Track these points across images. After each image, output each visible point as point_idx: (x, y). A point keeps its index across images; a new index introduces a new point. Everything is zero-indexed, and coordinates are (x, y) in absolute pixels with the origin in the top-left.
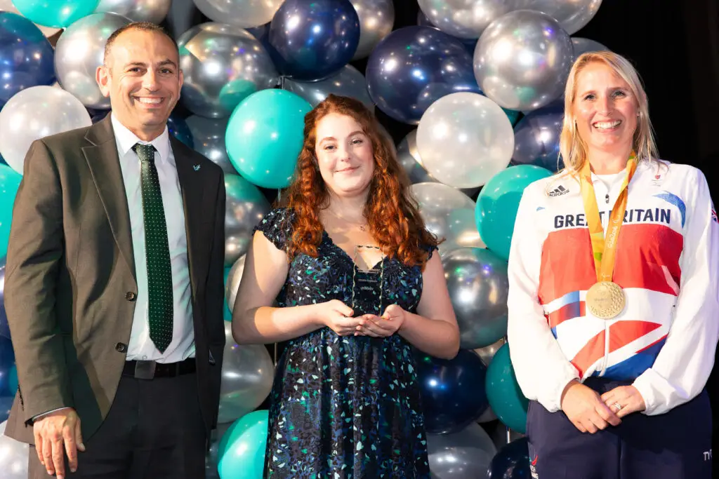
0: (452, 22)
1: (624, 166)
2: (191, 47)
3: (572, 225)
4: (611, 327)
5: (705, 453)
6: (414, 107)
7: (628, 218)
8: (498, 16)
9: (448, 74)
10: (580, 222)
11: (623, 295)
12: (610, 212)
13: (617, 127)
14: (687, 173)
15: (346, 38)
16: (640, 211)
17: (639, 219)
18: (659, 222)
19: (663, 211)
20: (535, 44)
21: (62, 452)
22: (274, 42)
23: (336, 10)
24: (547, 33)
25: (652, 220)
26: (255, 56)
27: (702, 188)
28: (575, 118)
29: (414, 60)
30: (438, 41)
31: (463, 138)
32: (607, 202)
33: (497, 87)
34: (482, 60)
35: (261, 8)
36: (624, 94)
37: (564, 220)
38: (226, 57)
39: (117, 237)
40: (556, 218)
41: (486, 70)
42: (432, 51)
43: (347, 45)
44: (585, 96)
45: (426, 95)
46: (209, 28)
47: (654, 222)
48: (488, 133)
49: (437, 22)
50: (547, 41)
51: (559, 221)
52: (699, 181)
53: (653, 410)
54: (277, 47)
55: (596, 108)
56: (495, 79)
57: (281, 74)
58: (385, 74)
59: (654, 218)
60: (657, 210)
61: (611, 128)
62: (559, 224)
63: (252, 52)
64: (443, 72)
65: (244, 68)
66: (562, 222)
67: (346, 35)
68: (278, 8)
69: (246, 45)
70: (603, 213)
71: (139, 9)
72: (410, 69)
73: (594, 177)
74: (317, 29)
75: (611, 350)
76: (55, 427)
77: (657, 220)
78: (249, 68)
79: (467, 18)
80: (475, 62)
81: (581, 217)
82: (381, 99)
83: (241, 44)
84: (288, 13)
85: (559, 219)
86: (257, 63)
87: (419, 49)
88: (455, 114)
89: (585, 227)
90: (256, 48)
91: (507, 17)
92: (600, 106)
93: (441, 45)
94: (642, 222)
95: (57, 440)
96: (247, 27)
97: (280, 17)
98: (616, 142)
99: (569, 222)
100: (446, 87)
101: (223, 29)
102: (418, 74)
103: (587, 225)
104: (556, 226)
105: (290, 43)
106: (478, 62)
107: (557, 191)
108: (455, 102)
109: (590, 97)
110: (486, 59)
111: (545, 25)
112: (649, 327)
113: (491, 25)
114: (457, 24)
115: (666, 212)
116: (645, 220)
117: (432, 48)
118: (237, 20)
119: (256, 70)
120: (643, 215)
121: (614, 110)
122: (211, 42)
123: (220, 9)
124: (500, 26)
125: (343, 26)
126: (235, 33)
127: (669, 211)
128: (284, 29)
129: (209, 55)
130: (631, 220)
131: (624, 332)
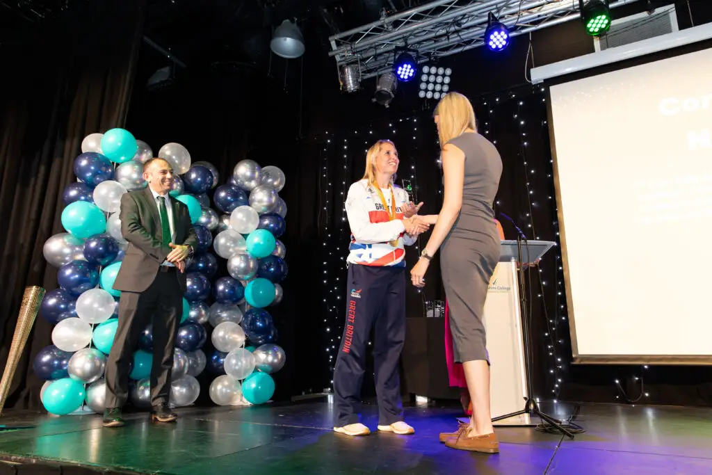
0: (243, 185)
6: (228, 208)
42: (235, 192)
45: (233, 205)
49: (238, 183)
54: (188, 182)
56: (256, 203)
58: (220, 196)
64: (239, 199)
68: (188, 170)
69: (178, 179)
74: (200, 179)
79: (249, 185)
80: (250, 197)
87: (231, 190)
90: (181, 181)
91: (260, 186)
93: (239, 191)
97: (189, 173)
100: (240, 204)
102: (231, 198)
105: (192, 181)
108: (243, 208)
110: (253, 197)
113: (256, 188)
114: (246, 186)
119: (180, 188)
128: (190, 177)
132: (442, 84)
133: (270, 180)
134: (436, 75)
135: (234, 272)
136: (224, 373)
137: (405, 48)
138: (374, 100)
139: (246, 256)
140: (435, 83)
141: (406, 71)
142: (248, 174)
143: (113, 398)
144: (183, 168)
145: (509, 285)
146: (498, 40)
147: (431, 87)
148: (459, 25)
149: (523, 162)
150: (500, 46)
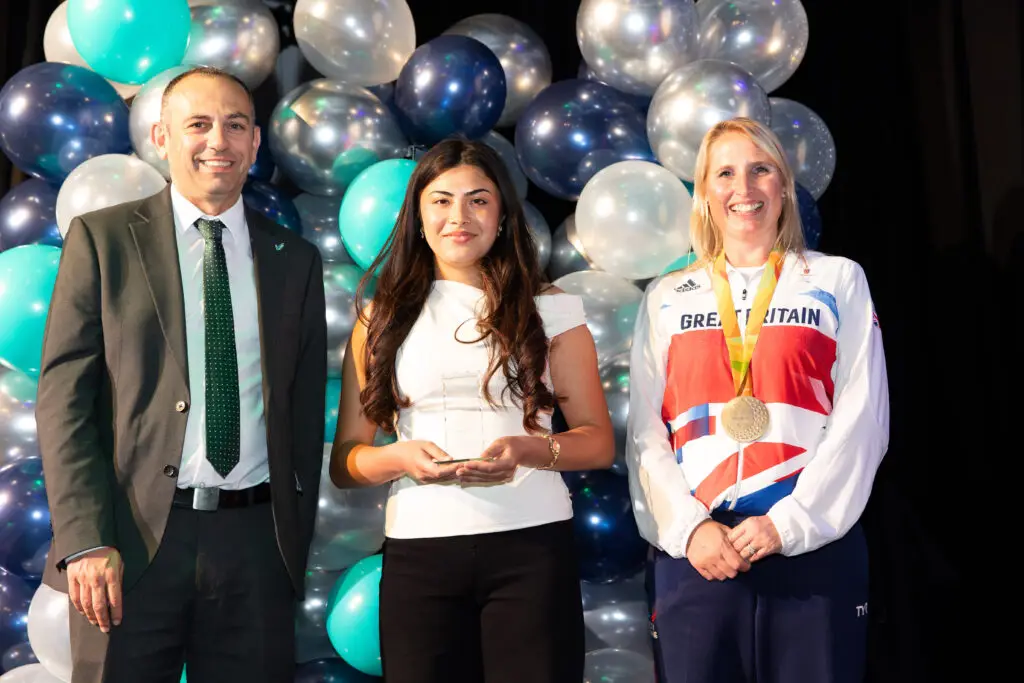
0: (622, 75)
1: (766, 258)
2: (298, 109)
3: (702, 325)
4: (746, 450)
5: (858, 608)
6: (574, 179)
7: (768, 318)
8: (676, 67)
9: (616, 139)
10: (712, 322)
11: (766, 413)
12: (748, 310)
13: (759, 209)
14: (842, 267)
15: (489, 97)
16: (783, 311)
17: (781, 320)
18: (806, 325)
19: (811, 311)
20: (722, 100)
21: (104, 600)
22: (401, 103)
23: (477, 63)
24: (737, 88)
25: (797, 321)
26: (377, 121)
27: (860, 286)
28: (707, 199)
29: (573, 120)
30: (604, 97)
31: (633, 216)
32: (744, 298)
33: (675, 153)
34: (658, 121)
35: (387, 63)
36: (767, 171)
37: (693, 320)
38: (340, 121)
39: (166, 333)
40: (683, 317)
41: (662, 134)
42: (597, 110)
43: (490, 105)
44: (720, 172)
45: (588, 164)
46: (321, 85)
47: (800, 324)
48: (663, 211)
49: (604, 74)
50: (737, 97)
51: (686, 320)
52: (856, 277)
53: (792, 549)
54: (405, 109)
55: (733, 187)
56: (673, 144)
57: (410, 144)
58: (537, 138)
59: (800, 319)
60: (804, 309)
61: (751, 211)
62: (686, 324)
63: (373, 115)
64: (609, 136)
65: (363, 135)
66: (689, 322)
67: (488, 93)
68: (406, 61)
69: (367, 106)
70: (740, 311)
71: (237, 62)
72: (569, 131)
73: (728, 268)
74: (454, 87)
75: (745, 476)
76: (96, 568)
77: (803, 321)
78: (369, 135)
79: (641, 69)
80: (648, 123)
81: (712, 316)
82: (535, 170)
83: (360, 106)
84: (417, 66)
85: (687, 319)
86: (380, 128)
87: (579, 107)
88: (623, 186)
89: (717, 328)
90: (379, 111)
91: (688, 68)
92: (738, 184)
93: (609, 103)
94: (785, 323)
95: (98, 586)
96: (368, 85)
97: (408, 72)
98: (757, 227)
99: (698, 322)
100: (613, 154)
101: (339, 87)
102: (579, 138)
103: (720, 324)
104: (683, 328)
105: (420, 104)
106: (653, 124)
107: (686, 286)
108: (624, 172)
109: (727, 173)
110: (662, 119)
111: (735, 77)
112: (791, 451)
113: (669, 78)
114: (628, 76)
115: (815, 312)
116: (789, 321)
117: (597, 107)
118: (357, 76)
119: (378, 136)
120: (787, 315)
121: (755, 189)
122: (323, 103)
123: (335, 63)
124: (679, 78)
125: (485, 83)
126: (352, 92)
127: (818, 311)
128: (412, 87)
129: (320, 118)
130: (772, 321)
131: (761, 456)
133: (744, 37)
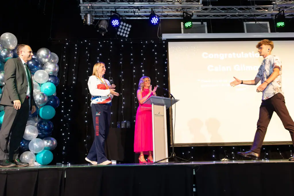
132: (127, 31)
134: (125, 26)
135: (36, 101)
136: (28, 150)
137: (115, 12)
138: (98, 31)
139: (43, 94)
140: (124, 30)
141: (115, 23)
142: (44, 55)
143: (5, 155)
144: (11, 46)
145: (164, 114)
146: (155, 20)
147: (122, 31)
148: (139, 9)
149: (155, 69)
150: (155, 23)
